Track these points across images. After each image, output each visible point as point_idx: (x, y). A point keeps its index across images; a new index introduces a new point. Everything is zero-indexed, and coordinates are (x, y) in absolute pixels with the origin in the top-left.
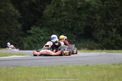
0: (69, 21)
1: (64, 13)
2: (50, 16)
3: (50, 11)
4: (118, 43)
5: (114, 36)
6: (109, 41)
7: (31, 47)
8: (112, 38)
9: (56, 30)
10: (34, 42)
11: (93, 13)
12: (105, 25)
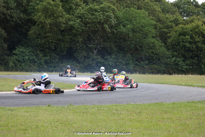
0: (52, 42)
1: (49, 34)
2: (35, 37)
3: (35, 32)
4: (99, 64)
5: (95, 57)
6: (90, 62)
7: (16, 66)
8: (93, 59)
9: (41, 51)
10: (19, 61)
11: (75, 35)
12: (86, 47)
